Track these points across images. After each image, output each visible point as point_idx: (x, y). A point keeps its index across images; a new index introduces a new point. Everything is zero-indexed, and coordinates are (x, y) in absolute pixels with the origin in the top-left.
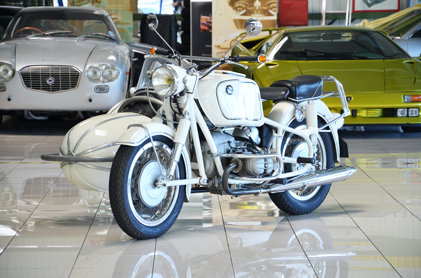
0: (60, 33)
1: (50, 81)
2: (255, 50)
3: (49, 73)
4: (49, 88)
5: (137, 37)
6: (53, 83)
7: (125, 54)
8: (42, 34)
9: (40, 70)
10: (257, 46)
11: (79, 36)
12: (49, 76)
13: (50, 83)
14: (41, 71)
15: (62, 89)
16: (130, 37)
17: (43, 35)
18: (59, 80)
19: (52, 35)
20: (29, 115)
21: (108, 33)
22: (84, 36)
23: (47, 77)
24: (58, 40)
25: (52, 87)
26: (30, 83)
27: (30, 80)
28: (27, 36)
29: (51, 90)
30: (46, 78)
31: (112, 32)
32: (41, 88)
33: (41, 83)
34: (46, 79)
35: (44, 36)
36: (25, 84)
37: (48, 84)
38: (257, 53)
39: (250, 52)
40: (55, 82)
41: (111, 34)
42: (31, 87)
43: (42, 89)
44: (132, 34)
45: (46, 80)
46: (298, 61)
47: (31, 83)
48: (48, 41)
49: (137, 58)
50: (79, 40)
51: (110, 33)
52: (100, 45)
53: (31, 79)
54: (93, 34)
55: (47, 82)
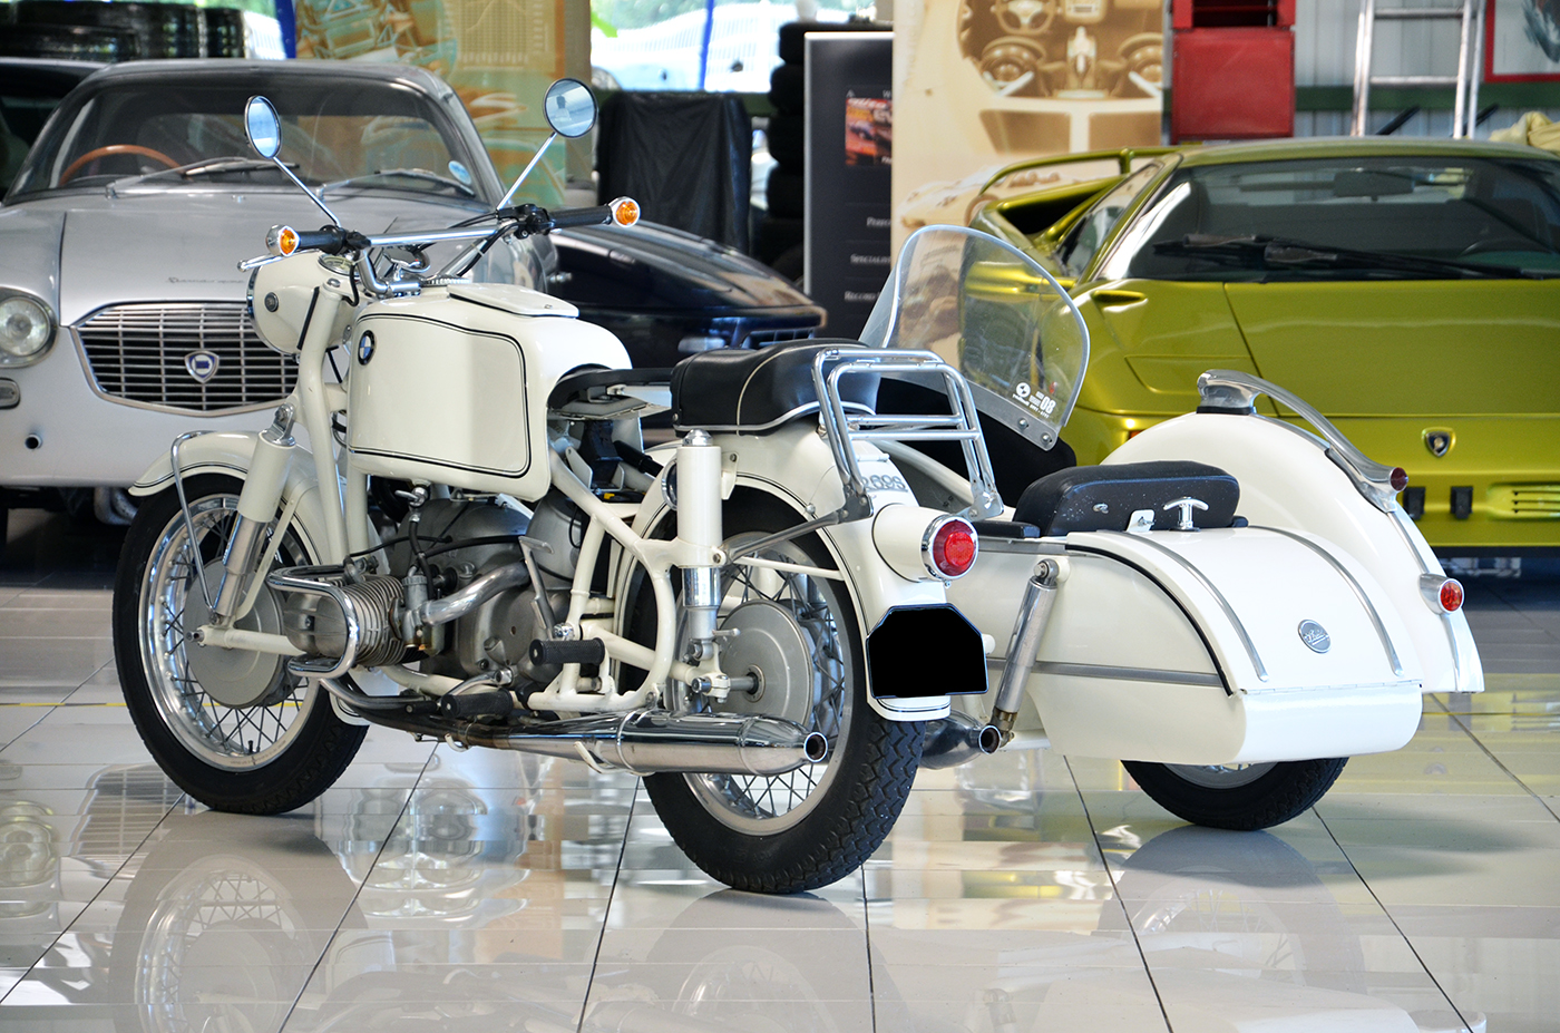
0: (247, 170)
1: (202, 367)
2: (1056, 237)
3: (197, 335)
4: (197, 394)
5: (586, 186)
6: (214, 377)
7: (516, 255)
8: (177, 173)
9: (161, 323)
10: (1063, 222)
11: (325, 182)
12: (197, 345)
13: (203, 376)
14: (165, 327)
15: (249, 399)
16: (556, 187)
17: (180, 179)
18: (238, 363)
19: (214, 178)
20: (114, 508)
21: (445, 171)
22: (347, 182)
23: (186, 349)
24: (239, 199)
25: (209, 390)
26: (117, 375)
27: (117, 361)
28: (113, 180)
29: (204, 403)
30: (184, 354)
31: (461, 167)
32: (164, 394)
33: (163, 377)
34: (186, 359)
35: (184, 180)
36: (100, 379)
37: (194, 381)
38: (1064, 250)
39: (1035, 245)
40: (220, 372)
41: (458, 172)
42: (124, 393)
43: (169, 399)
44: (562, 174)
45: (183, 363)
46: (1227, 286)
47: (123, 376)
48: (199, 200)
49: (568, 272)
50: (326, 198)
51: (456, 168)
52: (411, 220)
53: (122, 357)
54: (384, 172)
55: (191, 371)
